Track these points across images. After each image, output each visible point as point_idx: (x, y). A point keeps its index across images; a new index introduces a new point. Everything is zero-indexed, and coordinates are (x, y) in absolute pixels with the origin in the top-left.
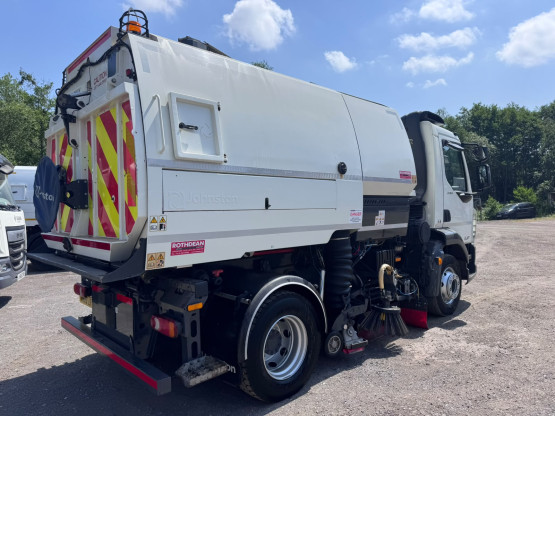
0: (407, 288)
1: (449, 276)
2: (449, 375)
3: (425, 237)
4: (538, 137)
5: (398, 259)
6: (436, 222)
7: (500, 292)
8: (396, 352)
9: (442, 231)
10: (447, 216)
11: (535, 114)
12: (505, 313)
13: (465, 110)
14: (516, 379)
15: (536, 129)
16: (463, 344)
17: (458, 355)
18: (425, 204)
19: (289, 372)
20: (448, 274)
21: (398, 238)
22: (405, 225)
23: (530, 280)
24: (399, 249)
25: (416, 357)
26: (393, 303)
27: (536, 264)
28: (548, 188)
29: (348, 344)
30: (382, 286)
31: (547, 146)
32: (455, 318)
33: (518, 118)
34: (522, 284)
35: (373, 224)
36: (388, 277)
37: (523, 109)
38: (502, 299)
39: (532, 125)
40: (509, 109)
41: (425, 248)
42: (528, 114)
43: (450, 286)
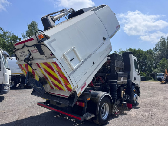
0: (127, 97)
1: (135, 95)
2: (142, 120)
3: (131, 84)
4: (146, 58)
5: (125, 90)
6: (133, 80)
7: (145, 100)
8: (125, 114)
9: (134, 83)
10: (135, 79)
11: (145, 52)
12: (149, 105)
13: (127, 49)
14: (158, 121)
15: (146, 56)
16: (142, 113)
17: (142, 115)
18: (130, 75)
19: (105, 117)
20: (135, 94)
21: (125, 84)
22: (126, 81)
23: (151, 98)
24: (125, 87)
25: (132, 115)
26: (124, 101)
27: (151, 93)
28: (149, 73)
29: (116, 111)
30: (122, 96)
31: (149, 61)
32: (137, 106)
33: (141, 53)
34: (150, 99)
35: (120, 80)
36: (123, 94)
37: (142, 50)
38: (147, 102)
39: (144, 55)
40: (138, 50)
41: (131, 87)
42: (143, 52)
43: (136, 98)
